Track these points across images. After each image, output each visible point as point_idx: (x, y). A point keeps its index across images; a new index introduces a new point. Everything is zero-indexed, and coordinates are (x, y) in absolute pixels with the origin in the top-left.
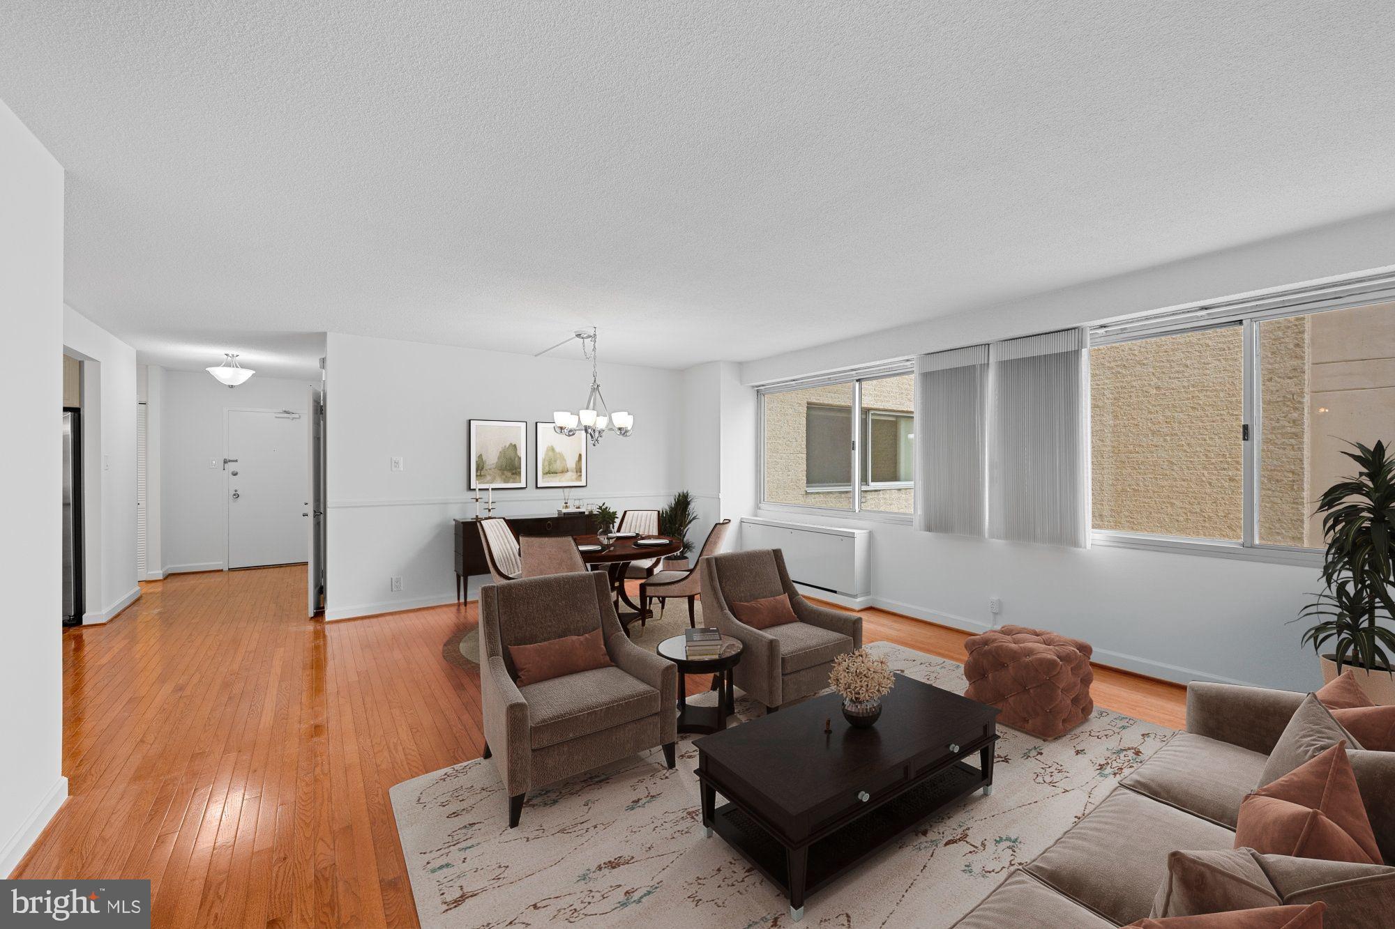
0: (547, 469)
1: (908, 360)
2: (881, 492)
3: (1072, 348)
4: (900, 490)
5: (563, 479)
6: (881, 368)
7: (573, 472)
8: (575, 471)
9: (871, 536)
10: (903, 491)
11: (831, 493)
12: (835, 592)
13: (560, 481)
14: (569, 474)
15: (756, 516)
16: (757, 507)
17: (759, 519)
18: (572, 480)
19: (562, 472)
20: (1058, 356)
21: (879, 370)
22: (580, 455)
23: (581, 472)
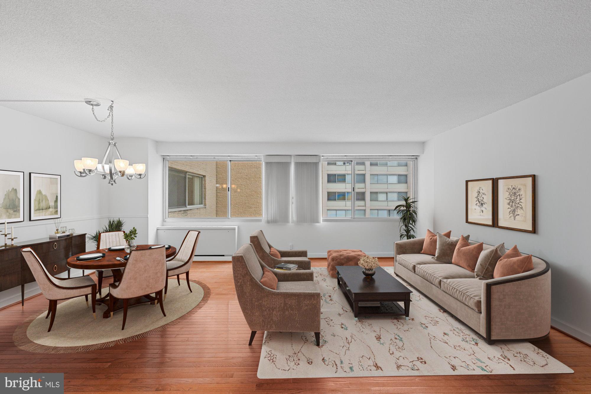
0: (37, 208)
1: (256, 156)
2: (192, 210)
3: (317, 161)
4: (197, 209)
5: (47, 214)
6: (245, 157)
7: (52, 208)
8: (54, 207)
9: (238, 227)
10: (199, 209)
11: (175, 211)
12: (223, 256)
13: (45, 215)
14: (51, 210)
15: (163, 226)
16: (164, 221)
17: (165, 227)
18: (52, 214)
19: (46, 209)
20: (314, 163)
21: (242, 158)
22: (57, 197)
23: (57, 208)
